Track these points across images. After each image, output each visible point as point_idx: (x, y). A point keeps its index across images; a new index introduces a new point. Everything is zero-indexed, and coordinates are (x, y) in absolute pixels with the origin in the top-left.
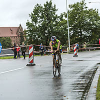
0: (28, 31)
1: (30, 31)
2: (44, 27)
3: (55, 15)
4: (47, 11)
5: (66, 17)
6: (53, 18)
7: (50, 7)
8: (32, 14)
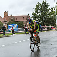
0: (33, 18)
1: (34, 18)
2: (42, 15)
3: (48, 9)
4: (44, 6)
5: (55, 10)
6: (47, 10)
7: (45, 4)
8: (35, 8)
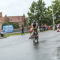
1: (30, 18)
3: (44, 8)
5: (51, 9)
6: (43, 10)
7: (41, 3)
8: (31, 8)
